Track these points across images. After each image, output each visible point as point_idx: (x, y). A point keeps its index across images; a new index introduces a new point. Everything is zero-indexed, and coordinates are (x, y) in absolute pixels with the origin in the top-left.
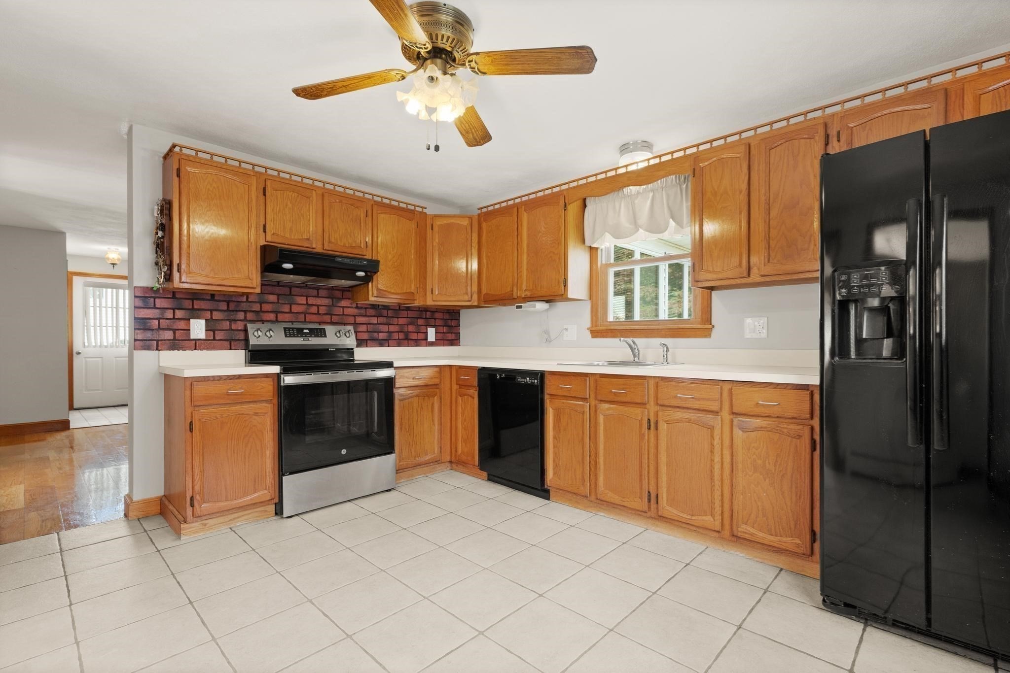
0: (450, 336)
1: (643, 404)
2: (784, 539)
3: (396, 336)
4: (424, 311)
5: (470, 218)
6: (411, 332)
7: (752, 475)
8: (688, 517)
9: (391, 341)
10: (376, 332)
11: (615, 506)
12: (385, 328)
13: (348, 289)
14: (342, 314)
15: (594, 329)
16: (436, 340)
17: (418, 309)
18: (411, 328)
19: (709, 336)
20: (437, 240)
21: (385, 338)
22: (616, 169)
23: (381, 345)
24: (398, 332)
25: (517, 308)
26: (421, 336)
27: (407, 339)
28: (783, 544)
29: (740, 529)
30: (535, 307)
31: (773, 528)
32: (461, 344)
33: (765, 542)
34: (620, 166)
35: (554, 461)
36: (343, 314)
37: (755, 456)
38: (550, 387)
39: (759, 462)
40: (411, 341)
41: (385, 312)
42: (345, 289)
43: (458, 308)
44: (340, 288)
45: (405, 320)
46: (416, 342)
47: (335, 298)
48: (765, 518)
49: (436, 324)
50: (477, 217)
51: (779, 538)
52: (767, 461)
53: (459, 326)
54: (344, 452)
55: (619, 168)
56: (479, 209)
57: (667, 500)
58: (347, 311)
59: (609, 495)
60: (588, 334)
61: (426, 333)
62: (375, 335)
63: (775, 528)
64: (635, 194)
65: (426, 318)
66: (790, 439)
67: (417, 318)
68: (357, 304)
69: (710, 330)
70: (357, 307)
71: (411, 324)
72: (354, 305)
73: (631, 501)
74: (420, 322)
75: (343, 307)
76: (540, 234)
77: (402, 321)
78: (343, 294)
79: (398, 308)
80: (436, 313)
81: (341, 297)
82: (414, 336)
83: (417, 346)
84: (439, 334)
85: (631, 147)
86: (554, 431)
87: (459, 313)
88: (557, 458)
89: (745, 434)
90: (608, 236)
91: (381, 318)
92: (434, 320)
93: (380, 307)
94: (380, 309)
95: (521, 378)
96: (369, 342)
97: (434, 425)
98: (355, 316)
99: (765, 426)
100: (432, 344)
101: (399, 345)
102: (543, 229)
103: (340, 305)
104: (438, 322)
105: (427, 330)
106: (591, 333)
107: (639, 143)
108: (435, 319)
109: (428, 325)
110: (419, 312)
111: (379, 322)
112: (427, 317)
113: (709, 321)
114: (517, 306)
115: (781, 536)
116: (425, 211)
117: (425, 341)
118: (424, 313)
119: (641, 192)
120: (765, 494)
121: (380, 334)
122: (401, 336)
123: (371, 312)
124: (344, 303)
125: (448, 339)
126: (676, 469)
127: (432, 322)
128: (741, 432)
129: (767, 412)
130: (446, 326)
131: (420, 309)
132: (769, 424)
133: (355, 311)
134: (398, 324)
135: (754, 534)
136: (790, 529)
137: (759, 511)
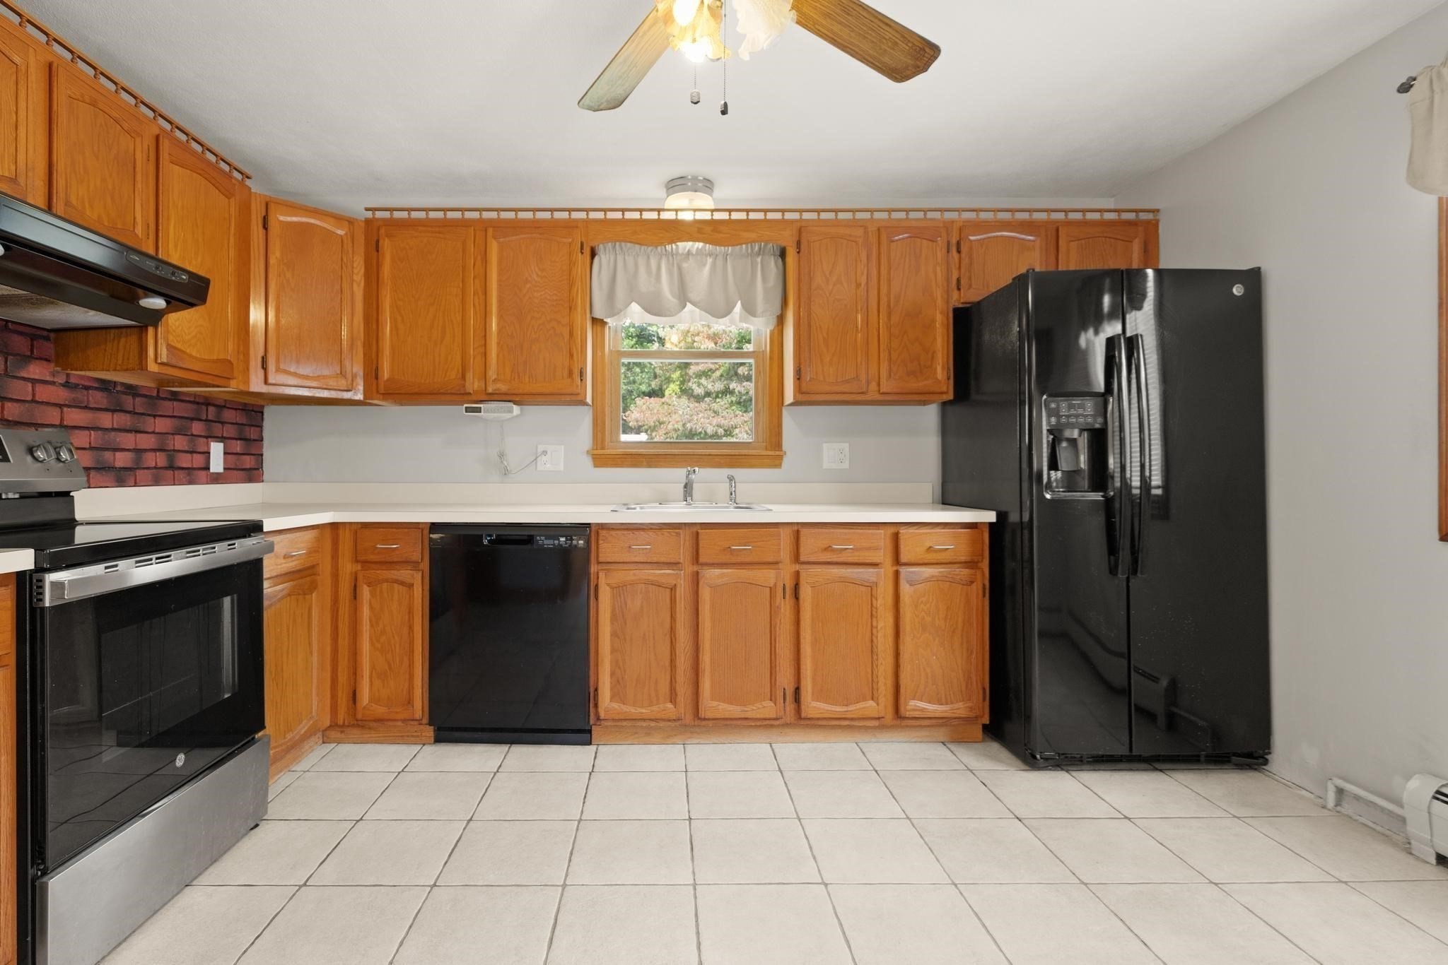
0: (248, 462)
1: (775, 563)
2: (956, 706)
3: (151, 460)
4: (202, 404)
5: (351, 222)
6: (179, 451)
7: (920, 637)
8: (844, 710)
9: (142, 471)
10: (107, 449)
11: (728, 722)
12: (128, 440)
13: (45, 333)
14: (29, 398)
15: (596, 452)
16: (225, 469)
17: (192, 399)
18: (180, 442)
19: (779, 466)
20: (278, 254)
21: (129, 465)
22: (659, 211)
23: (121, 483)
24: (154, 450)
25: (466, 412)
26: (198, 460)
27: (171, 467)
28: (955, 711)
29: (908, 708)
30: (511, 411)
31: (943, 696)
32: (265, 477)
33: (937, 715)
34: (666, 207)
35: (612, 674)
36: (33, 401)
37: (923, 613)
38: (608, 549)
39: (928, 619)
40: (181, 471)
41: (128, 401)
42: (39, 332)
43: (261, 402)
44: (27, 330)
45: (168, 422)
46: (189, 475)
47: (12, 354)
48: (934, 686)
49: (224, 435)
50: (363, 225)
51: (951, 706)
52: (937, 617)
53: (262, 440)
54: (180, 760)
55: (664, 210)
56: (367, 209)
57: (813, 694)
58: (44, 393)
59: (720, 707)
60: (588, 462)
61: (207, 454)
62: (108, 455)
63: (945, 696)
64: (683, 254)
65: (207, 420)
66: (961, 586)
67: (192, 419)
68: (68, 375)
69: (780, 458)
70: (67, 385)
71: (178, 432)
72: (61, 379)
73: (759, 709)
74: (197, 428)
75: (34, 382)
76: (528, 286)
77: (162, 425)
78: (32, 346)
79: (155, 394)
80: (225, 410)
81: (29, 353)
82: (184, 461)
83: (191, 482)
84: (229, 456)
85: (690, 184)
86: (612, 623)
87: (262, 413)
88: (619, 668)
89: (912, 588)
90: (635, 307)
91: (122, 414)
92: (220, 425)
93: (119, 388)
94: (118, 392)
95: (546, 539)
96: (93, 473)
97: (311, 653)
98: (60, 406)
99: (937, 574)
100: (217, 479)
101: (157, 482)
102: (534, 276)
103: (25, 375)
104: (229, 431)
105: (208, 446)
106: (593, 458)
107: (700, 180)
108: (223, 423)
109: (211, 437)
110: (194, 406)
111: (115, 426)
112: (210, 417)
113: (778, 445)
114: (466, 408)
115: (952, 703)
116: (248, 182)
117: (203, 473)
118: (204, 407)
119: (694, 253)
120: (935, 657)
121: (118, 454)
122: (161, 459)
123: (98, 398)
124: (35, 370)
125: (244, 467)
126: (824, 648)
127: (217, 429)
128: (908, 585)
129: (939, 558)
130: (240, 439)
131: (197, 400)
132: (940, 572)
133: (62, 395)
134: (153, 432)
135: (925, 709)
136: (962, 692)
137: (927, 678)
